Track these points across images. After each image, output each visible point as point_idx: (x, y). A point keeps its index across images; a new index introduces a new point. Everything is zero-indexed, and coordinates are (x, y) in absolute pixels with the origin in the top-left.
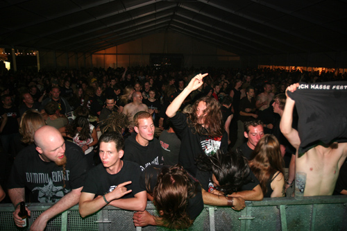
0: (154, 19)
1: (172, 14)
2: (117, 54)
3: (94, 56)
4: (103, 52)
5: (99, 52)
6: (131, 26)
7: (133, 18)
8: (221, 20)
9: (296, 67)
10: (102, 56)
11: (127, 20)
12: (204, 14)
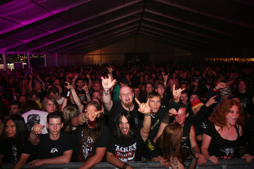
0: (126, 29)
1: (138, 24)
2: (101, 54)
3: (85, 57)
4: (91, 53)
5: (89, 54)
6: (110, 35)
7: (111, 29)
8: (174, 27)
9: (234, 59)
10: (91, 56)
11: (106, 31)
12: (161, 23)
